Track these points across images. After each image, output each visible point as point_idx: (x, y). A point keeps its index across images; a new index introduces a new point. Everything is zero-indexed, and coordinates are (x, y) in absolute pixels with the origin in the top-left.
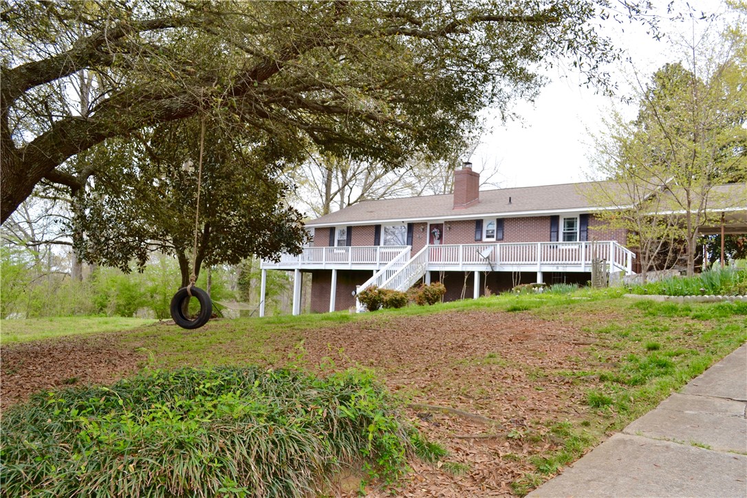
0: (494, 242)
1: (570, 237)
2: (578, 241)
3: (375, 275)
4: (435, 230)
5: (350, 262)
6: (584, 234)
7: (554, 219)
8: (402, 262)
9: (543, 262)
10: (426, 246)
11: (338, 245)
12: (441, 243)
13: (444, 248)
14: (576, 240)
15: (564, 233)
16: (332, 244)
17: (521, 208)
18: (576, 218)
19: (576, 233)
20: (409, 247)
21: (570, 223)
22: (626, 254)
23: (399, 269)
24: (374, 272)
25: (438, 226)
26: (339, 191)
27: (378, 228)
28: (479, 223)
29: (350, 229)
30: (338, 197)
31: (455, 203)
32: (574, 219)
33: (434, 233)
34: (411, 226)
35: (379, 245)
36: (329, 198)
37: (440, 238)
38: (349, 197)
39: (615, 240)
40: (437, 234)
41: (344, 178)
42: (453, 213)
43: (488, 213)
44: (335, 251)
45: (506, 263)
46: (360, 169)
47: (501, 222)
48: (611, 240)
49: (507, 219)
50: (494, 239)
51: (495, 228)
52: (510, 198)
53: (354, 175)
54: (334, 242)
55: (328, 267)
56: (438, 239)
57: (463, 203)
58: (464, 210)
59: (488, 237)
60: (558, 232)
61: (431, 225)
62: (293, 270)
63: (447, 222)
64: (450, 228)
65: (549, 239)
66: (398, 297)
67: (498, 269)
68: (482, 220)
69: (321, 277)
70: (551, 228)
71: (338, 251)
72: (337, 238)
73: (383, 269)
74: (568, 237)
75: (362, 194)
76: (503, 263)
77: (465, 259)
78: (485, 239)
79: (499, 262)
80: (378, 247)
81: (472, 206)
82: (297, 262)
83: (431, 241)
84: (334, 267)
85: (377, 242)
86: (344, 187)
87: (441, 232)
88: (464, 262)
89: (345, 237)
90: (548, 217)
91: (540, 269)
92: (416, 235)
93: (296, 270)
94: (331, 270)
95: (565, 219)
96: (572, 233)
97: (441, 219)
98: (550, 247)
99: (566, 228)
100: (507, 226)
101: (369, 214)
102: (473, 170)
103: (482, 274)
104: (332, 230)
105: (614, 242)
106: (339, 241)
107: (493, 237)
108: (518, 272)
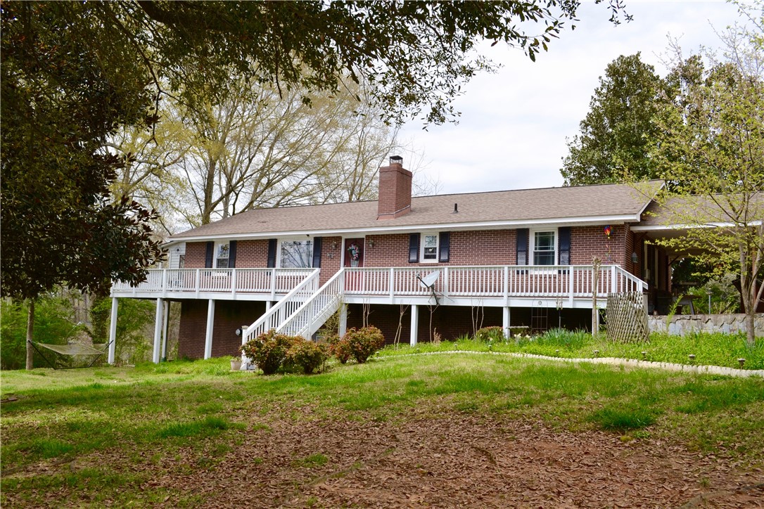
0: (437, 265)
1: (544, 259)
2: (556, 264)
3: (269, 310)
4: (353, 247)
5: (233, 289)
6: (565, 256)
7: (522, 234)
8: (311, 291)
9: (511, 294)
10: (342, 269)
11: (218, 266)
12: (361, 264)
13: (366, 272)
14: (553, 264)
15: (535, 253)
16: (209, 263)
17: (475, 218)
18: (553, 233)
19: (553, 253)
20: (317, 270)
21: (544, 239)
22: (635, 284)
23: (307, 301)
24: (268, 305)
25: (357, 242)
26: (221, 199)
27: (272, 243)
28: (414, 238)
29: (234, 244)
30: (220, 206)
31: (380, 211)
32: (549, 233)
33: (351, 251)
34: (319, 241)
35: (274, 266)
36: (209, 206)
37: (360, 258)
38: (234, 205)
39: (618, 263)
40: (355, 253)
41: (229, 181)
42: (379, 224)
43: (427, 226)
44: (214, 274)
45: (458, 294)
46: (249, 170)
47: (445, 237)
48: (612, 263)
49: (454, 232)
50: (436, 261)
51: (437, 246)
52: (456, 205)
53: (241, 179)
54: (212, 262)
55: (203, 296)
56: (357, 260)
57: (391, 211)
58: (392, 220)
59: (426, 257)
60: (527, 252)
61: (346, 240)
62: (156, 299)
63: (368, 237)
64: (373, 245)
65: (514, 261)
66: (311, 353)
67: (445, 302)
68: (419, 234)
69: (192, 310)
70: (517, 247)
71: (217, 273)
72: (216, 256)
73: (282, 300)
74: (541, 258)
75: (252, 202)
76: (454, 293)
77: (397, 288)
78: (423, 260)
79: (447, 293)
80: (274, 269)
81: (403, 215)
82: (160, 288)
83: (347, 263)
84: (212, 297)
85: (271, 263)
86: (227, 195)
87: (361, 250)
88: (396, 292)
89: (227, 256)
90: (513, 230)
91: (508, 303)
92: (326, 254)
93: (159, 300)
94: (207, 301)
95: (536, 234)
96: (546, 253)
97: (362, 231)
98: (518, 273)
99: (538, 247)
100: (454, 244)
101: (261, 224)
102: (403, 167)
103: (422, 309)
104: (210, 245)
105: (617, 266)
106: (218, 260)
107: (434, 257)
108: (481, 307)
